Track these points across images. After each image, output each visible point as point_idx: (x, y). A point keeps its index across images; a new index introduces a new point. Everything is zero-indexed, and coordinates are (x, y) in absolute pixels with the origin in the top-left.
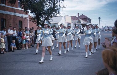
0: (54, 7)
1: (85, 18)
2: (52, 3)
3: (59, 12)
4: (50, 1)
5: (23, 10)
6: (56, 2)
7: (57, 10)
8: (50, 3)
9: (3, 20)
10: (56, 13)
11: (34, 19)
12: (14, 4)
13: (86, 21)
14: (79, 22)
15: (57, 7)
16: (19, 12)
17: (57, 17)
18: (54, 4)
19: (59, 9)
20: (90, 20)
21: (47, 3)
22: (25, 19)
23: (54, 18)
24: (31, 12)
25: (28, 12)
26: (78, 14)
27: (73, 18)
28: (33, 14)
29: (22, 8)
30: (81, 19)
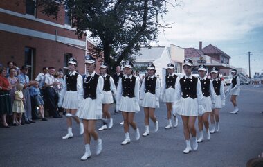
0: (144, 26)
1: (217, 53)
2: (140, 17)
3: (155, 36)
4: (137, 12)
5: (74, 29)
6: (149, 15)
7: (150, 32)
8: (135, 16)
9: (30, 50)
10: (149, 38)
11: (98, 50)
12: (55, 17)
13: (218, 59)
14: (202, 61)
15: (151, 26)
16: (65, 33)
17: (150, 47)
18: (145, 19)
19: (156, 29)
20: (228, 58)
21: (130, 16)
22: (79, 50)
23: (143, 50)
24: (92, 36)
25: (86, 35)
26: (201, 43)
27: (189, 52)
28: (95, 40)
29: (73, 26)
30: (207, 55)
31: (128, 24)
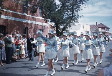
0: (72, 16)
1: (104, 27)
2: (70, 13)
3: (77, 21)
4: (69, 11)
5: (44, 19)
6: (74, 12)
7: (75, 19)
8: (69, 12)
9: (25, 28)
10: (75, 21)
11: (53, 27)
12: (35, 14)
13: (105, 29)
14: (98, 30)
15: (75, 16)
16: (40, 20)
17: (75, 25)
18: (72, 14)
19: (77, 18)
20: (108, 29)
21: (66, 13)
22: (45, 27)
24: (50, 22)
25: (48, 21)
26: (97, 22)
27: (92, 27)
28: (52, 23)
29: (43, 17)
30: (100, 28)
31: (66, 16)
